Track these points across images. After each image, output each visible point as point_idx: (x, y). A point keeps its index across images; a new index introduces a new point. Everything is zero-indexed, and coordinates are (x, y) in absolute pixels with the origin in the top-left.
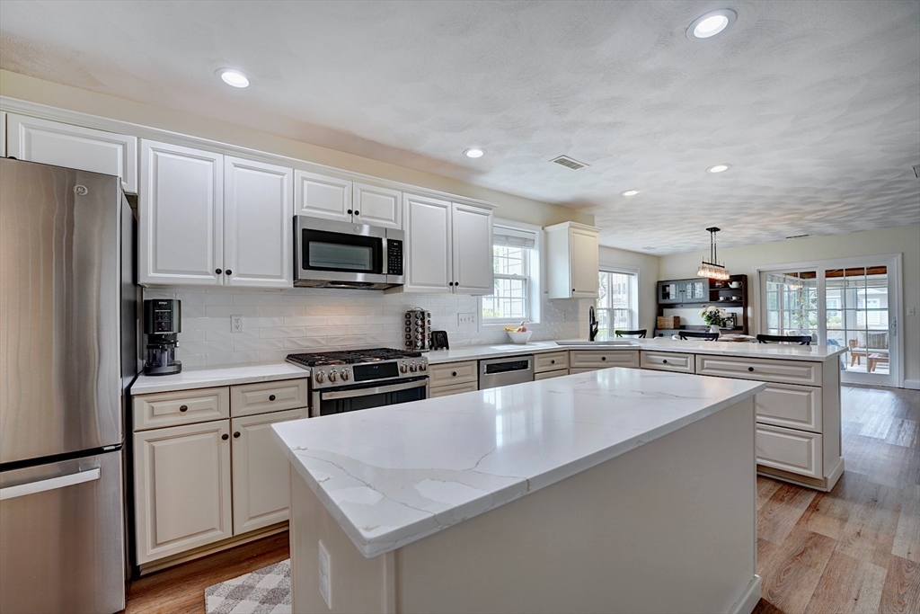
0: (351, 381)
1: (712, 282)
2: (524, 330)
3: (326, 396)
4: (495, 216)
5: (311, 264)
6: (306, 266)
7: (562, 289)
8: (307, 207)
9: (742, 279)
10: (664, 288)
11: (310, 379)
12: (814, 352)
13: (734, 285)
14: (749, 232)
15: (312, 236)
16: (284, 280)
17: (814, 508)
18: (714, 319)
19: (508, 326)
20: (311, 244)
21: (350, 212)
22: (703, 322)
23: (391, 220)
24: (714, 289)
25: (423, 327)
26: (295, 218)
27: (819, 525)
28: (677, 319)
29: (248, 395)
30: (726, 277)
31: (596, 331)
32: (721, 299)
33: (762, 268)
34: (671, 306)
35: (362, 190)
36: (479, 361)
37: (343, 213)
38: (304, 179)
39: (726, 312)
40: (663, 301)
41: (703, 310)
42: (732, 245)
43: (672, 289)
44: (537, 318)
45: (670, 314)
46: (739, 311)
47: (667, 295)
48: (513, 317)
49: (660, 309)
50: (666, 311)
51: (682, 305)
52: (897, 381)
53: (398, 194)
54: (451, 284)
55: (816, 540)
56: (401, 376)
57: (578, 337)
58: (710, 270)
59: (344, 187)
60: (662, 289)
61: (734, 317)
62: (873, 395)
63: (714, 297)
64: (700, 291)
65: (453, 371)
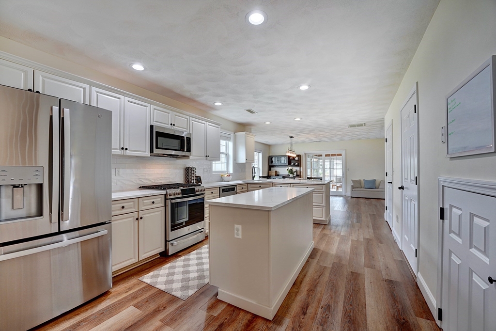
0: (180, 196)
1: (289, 157)
2: (229, 176)
3: (173, 201)
4: (221, 128)
5: (159, 147)
6: (157, 147)
7: (242, 159)
8: (156, 121)
9: (299, 156)
10: (272, 158)
11: (166, 195)
12: (323, 182)
13: (297, 159)
14: (303, 139)
15: (159, 134)
16: (146, 153)
17: (324, 228)
18: (291, 172)
19: (222, 174)
20: (159, 138)
21: (171, 124)
22: (287, 173)
23: (185, 128)
24: (290, 160)
25: (194, 174)
26: (152, 127)
27: (325, 232)
28: (276, 171)
29: (145, 201)
30: (295, 156)
31: (255, 176)
32: (292, 164)
33: (306, 152)
34: (273, 166)
35: (175, 115)
36: (220, 187)
37: (168, 125)
38: (155, 109)
39: (295, 169)
40: (270, 164)
41: (287, 168)
42: (296, 143)
43: (273, 159)
44: (231, 171)
45: (274, 169)
46: (298, 169)
47: (272, 162)
48: (222, 170)
49: (270, 167)
50: (272, 168)
51: (278, 166)
52: (344, 194)
53: (188, 117)
54: (206, 156)
55: (325, 235)
56: (197, 193)
57: (245, 179)
58: (290, 153)
59: (169, 113)
60: (270, 159)
61: (296, 171)
62: (337, 198)
63: (290, 163)
64: (284, 161)
65: (212, 191)
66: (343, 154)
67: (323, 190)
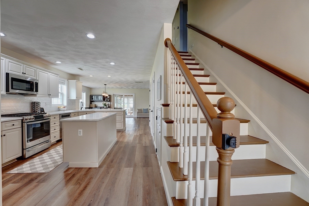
0: (34, 120)
1: (104, 96)
2: (65, 107)
4: (59, 77)
5: (13, 88)
6: (12, 88)
7: (73, 96)
8: (10, 70)
9: (109, 95)
10: (92, 96)
11: (22, 120)
12: (123, 110)
13: (108, 97)
14: (112, 86)
15: (13, 79)
16: (3, 92)
17: (122, 133)
18: (105, 105)
19: (59, 106)
20: (13, 82)
21: (23, 73)
22: (102, 106)
23: (33, 76)
24: (104, 98)
26: (7, 74)
28: (95, 105)
31: (82, 107)
32: (106, 100)
33: (114, 94)
34: (93, 101)
35: (26, 67)
36: (60, 115)
37: (20, 73)
38: (9, 62)
39: (107, 103)
40: (91, 100)
41: (103, 103)
42: (108, 88)
44: (65, 104)
45: (94, 103)
46: (109, 103)
47: (92, 99)
48: (58, 104)
49: (91, 102)
50: (92, 103)
51: (96, 101)
52: (134, 116)
53: (36, 69)
54: (49, 95)
55: (123, 135)
56: (45, 118)
57: (75, 109)
58: (105, 94)
59: (21, 65)
60: (91, 97)
61: (108, 105)
62: (131, 118)
63: (104, 100)
64: (101, 98)
65: (55, 117)
66: (134, 95)
67: (122, 114)
